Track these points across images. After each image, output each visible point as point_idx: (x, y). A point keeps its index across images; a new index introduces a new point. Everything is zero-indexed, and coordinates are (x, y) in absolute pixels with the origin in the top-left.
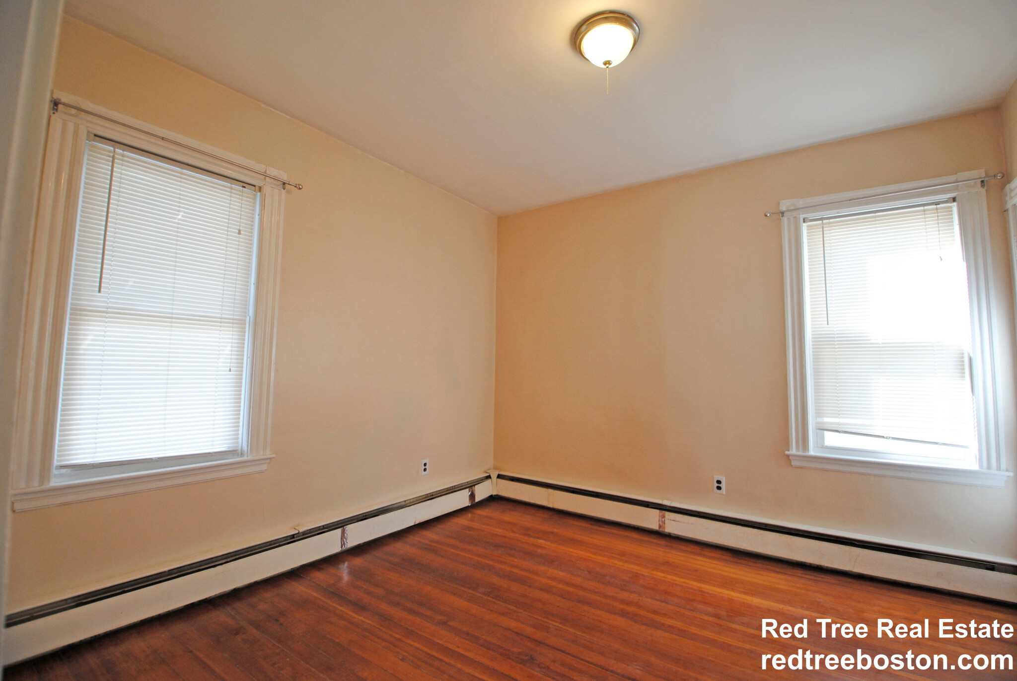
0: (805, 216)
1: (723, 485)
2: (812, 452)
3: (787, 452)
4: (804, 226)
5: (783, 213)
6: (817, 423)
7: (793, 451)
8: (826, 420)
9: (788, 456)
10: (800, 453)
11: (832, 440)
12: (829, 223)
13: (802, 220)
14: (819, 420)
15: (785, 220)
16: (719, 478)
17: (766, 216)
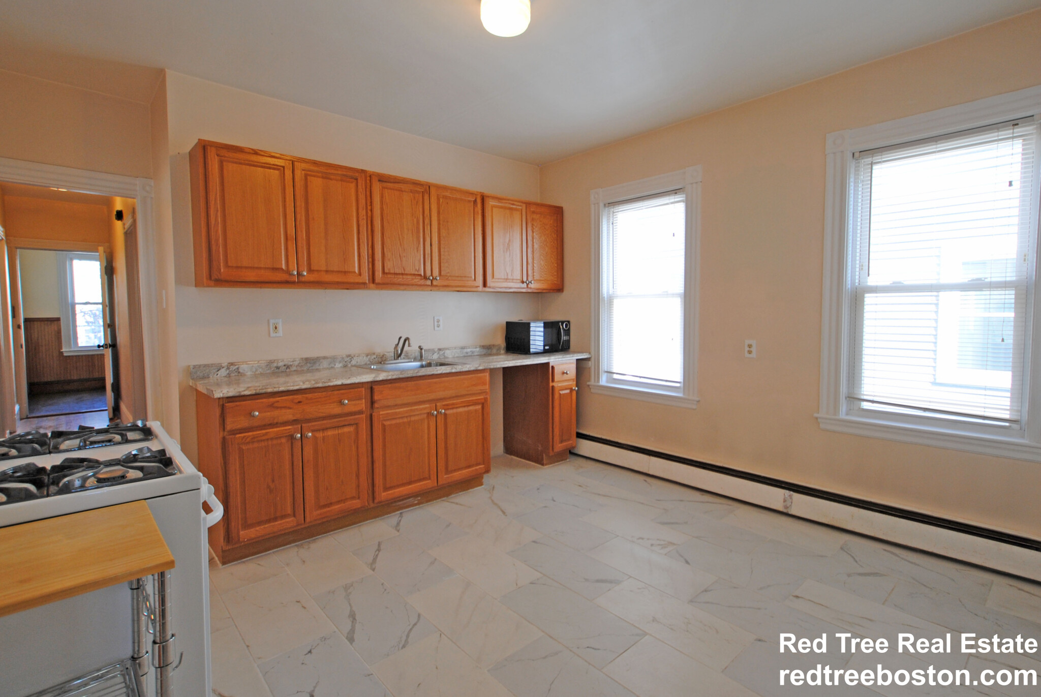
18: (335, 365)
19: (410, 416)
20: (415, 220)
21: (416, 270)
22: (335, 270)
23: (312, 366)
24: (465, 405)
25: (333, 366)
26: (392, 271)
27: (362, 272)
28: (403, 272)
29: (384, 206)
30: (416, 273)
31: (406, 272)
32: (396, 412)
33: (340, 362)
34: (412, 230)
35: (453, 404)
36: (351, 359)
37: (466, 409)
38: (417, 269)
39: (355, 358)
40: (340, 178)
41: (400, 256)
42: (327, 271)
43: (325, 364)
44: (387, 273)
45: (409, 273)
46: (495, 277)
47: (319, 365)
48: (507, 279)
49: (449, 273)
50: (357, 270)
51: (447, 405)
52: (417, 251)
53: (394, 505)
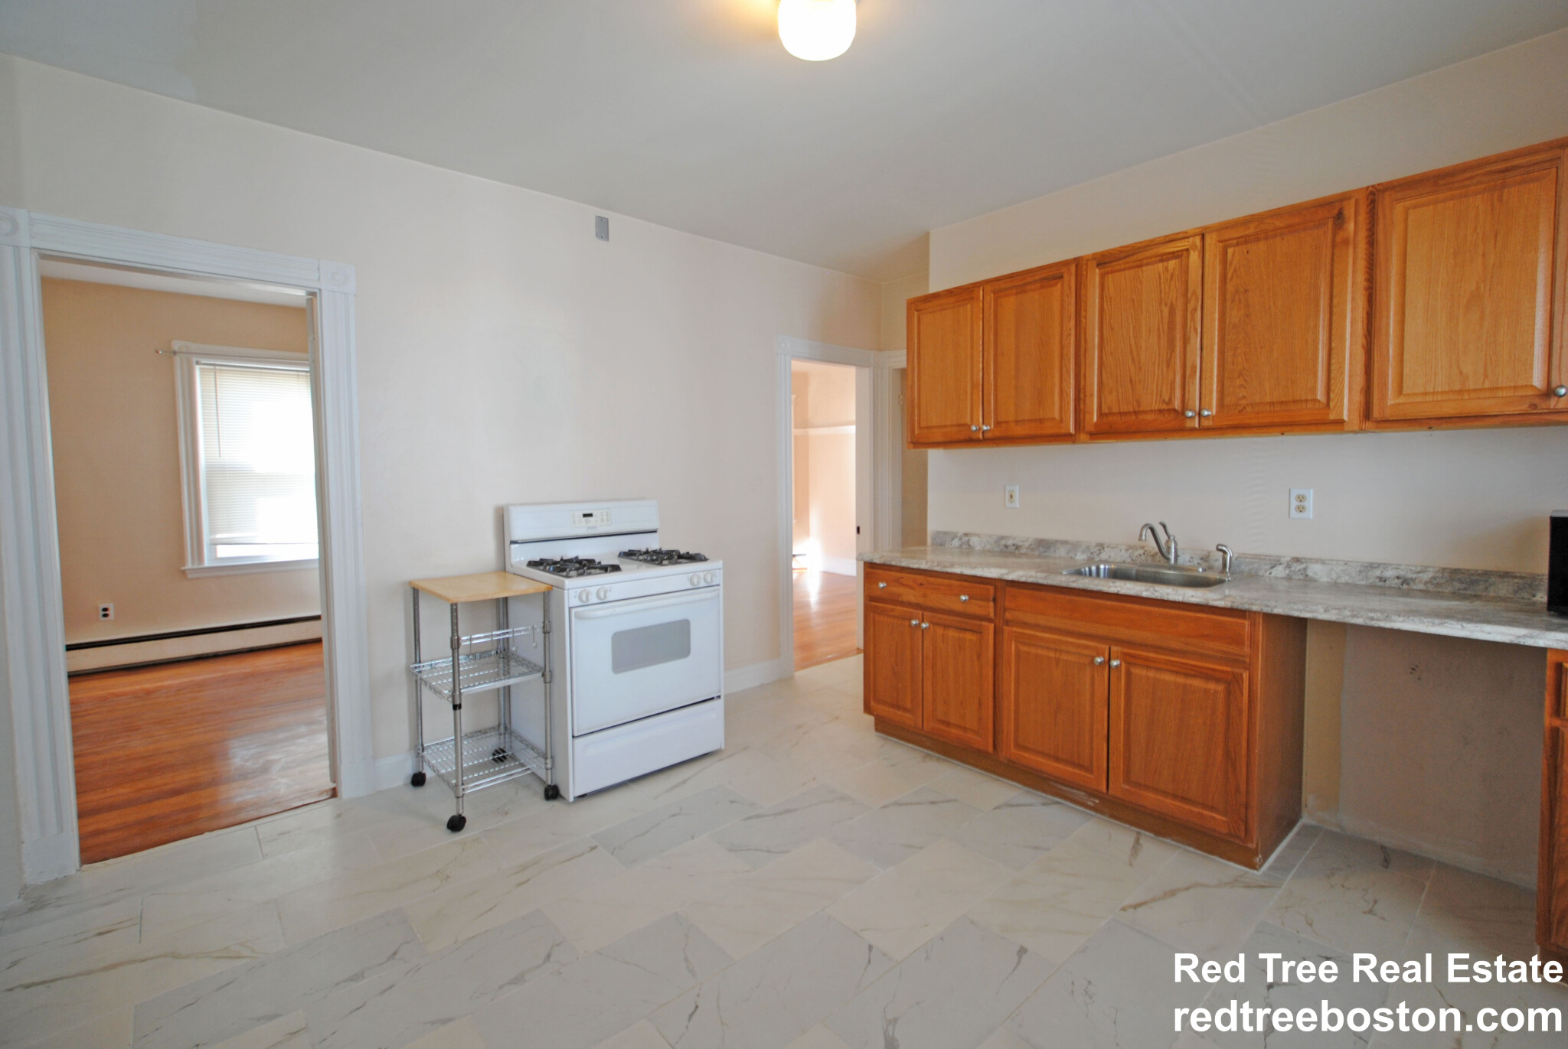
0: (197, 359)
1: (111, 612)
2: (207, 563)
3: (183, 568)
4: (197, 369)
5: (175, 353)
6: (211, 540)
7: (189, 565)
8: (219, 536)
9: (184, 572)
10: (196, 566)
11: (223, 552)
12: (221, 370)
13: (194, 362)
14: (212, 537)
15: (177, 359)
16: (105, 606)
17: (157, 352)
18: (1076, 555)
19: (1061, 651)
20: (1166, 311)
21: (1164, 401)
22: (1026, 418)
23: (1045, 552)
24: (1174, 669)
25: (1073, 556)
26: (1115, 410)
27: (1064, 417)
28: (1136, 410)
29: (1105, 304)
30: (1164, 407)
31: (1141, 409)
32: (1037, 637)
33: (1083, 552)
34: (1159, 329)
35: (1147, 659)
36: (1100, 550)
37: (1181, 680)
38: (1167, 399)
39: (1106, 549)
40: (1039, 285)
41: (1131, 381)
42: (1017, 422)
43: (1062, 551)
44: (1106, 414)
45: (1148, 409)
46: (1404, 392)
47: (1055, 551)
48: (1461, 392)
49: (1244, 397)
50: (1057, 416)
51: (1133, 656)
52: (1168, 366)
53: (1053, 783)
